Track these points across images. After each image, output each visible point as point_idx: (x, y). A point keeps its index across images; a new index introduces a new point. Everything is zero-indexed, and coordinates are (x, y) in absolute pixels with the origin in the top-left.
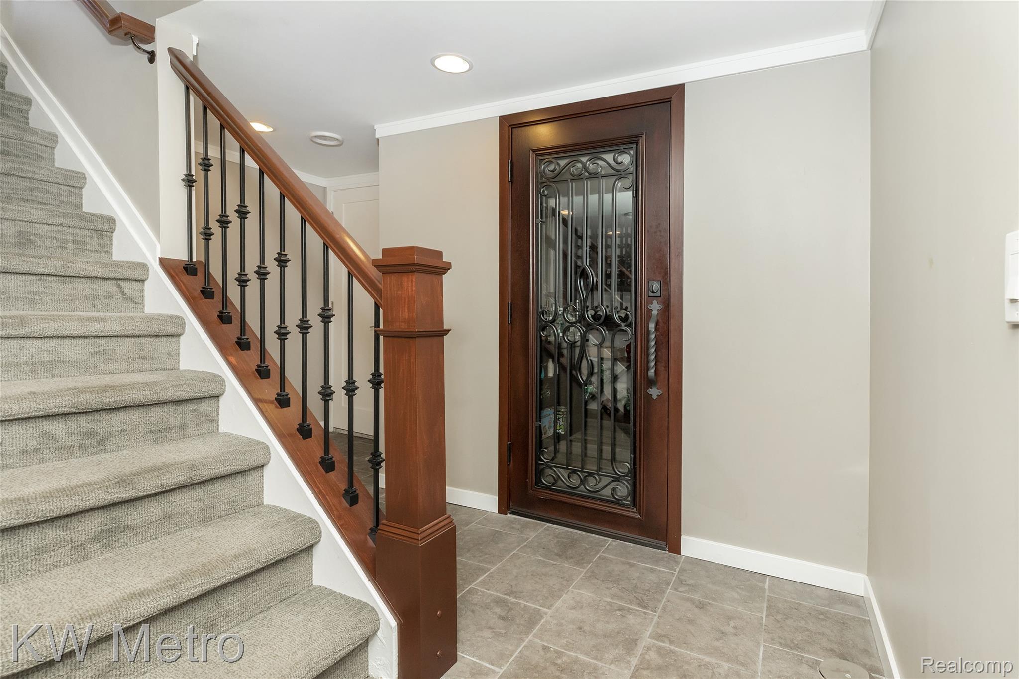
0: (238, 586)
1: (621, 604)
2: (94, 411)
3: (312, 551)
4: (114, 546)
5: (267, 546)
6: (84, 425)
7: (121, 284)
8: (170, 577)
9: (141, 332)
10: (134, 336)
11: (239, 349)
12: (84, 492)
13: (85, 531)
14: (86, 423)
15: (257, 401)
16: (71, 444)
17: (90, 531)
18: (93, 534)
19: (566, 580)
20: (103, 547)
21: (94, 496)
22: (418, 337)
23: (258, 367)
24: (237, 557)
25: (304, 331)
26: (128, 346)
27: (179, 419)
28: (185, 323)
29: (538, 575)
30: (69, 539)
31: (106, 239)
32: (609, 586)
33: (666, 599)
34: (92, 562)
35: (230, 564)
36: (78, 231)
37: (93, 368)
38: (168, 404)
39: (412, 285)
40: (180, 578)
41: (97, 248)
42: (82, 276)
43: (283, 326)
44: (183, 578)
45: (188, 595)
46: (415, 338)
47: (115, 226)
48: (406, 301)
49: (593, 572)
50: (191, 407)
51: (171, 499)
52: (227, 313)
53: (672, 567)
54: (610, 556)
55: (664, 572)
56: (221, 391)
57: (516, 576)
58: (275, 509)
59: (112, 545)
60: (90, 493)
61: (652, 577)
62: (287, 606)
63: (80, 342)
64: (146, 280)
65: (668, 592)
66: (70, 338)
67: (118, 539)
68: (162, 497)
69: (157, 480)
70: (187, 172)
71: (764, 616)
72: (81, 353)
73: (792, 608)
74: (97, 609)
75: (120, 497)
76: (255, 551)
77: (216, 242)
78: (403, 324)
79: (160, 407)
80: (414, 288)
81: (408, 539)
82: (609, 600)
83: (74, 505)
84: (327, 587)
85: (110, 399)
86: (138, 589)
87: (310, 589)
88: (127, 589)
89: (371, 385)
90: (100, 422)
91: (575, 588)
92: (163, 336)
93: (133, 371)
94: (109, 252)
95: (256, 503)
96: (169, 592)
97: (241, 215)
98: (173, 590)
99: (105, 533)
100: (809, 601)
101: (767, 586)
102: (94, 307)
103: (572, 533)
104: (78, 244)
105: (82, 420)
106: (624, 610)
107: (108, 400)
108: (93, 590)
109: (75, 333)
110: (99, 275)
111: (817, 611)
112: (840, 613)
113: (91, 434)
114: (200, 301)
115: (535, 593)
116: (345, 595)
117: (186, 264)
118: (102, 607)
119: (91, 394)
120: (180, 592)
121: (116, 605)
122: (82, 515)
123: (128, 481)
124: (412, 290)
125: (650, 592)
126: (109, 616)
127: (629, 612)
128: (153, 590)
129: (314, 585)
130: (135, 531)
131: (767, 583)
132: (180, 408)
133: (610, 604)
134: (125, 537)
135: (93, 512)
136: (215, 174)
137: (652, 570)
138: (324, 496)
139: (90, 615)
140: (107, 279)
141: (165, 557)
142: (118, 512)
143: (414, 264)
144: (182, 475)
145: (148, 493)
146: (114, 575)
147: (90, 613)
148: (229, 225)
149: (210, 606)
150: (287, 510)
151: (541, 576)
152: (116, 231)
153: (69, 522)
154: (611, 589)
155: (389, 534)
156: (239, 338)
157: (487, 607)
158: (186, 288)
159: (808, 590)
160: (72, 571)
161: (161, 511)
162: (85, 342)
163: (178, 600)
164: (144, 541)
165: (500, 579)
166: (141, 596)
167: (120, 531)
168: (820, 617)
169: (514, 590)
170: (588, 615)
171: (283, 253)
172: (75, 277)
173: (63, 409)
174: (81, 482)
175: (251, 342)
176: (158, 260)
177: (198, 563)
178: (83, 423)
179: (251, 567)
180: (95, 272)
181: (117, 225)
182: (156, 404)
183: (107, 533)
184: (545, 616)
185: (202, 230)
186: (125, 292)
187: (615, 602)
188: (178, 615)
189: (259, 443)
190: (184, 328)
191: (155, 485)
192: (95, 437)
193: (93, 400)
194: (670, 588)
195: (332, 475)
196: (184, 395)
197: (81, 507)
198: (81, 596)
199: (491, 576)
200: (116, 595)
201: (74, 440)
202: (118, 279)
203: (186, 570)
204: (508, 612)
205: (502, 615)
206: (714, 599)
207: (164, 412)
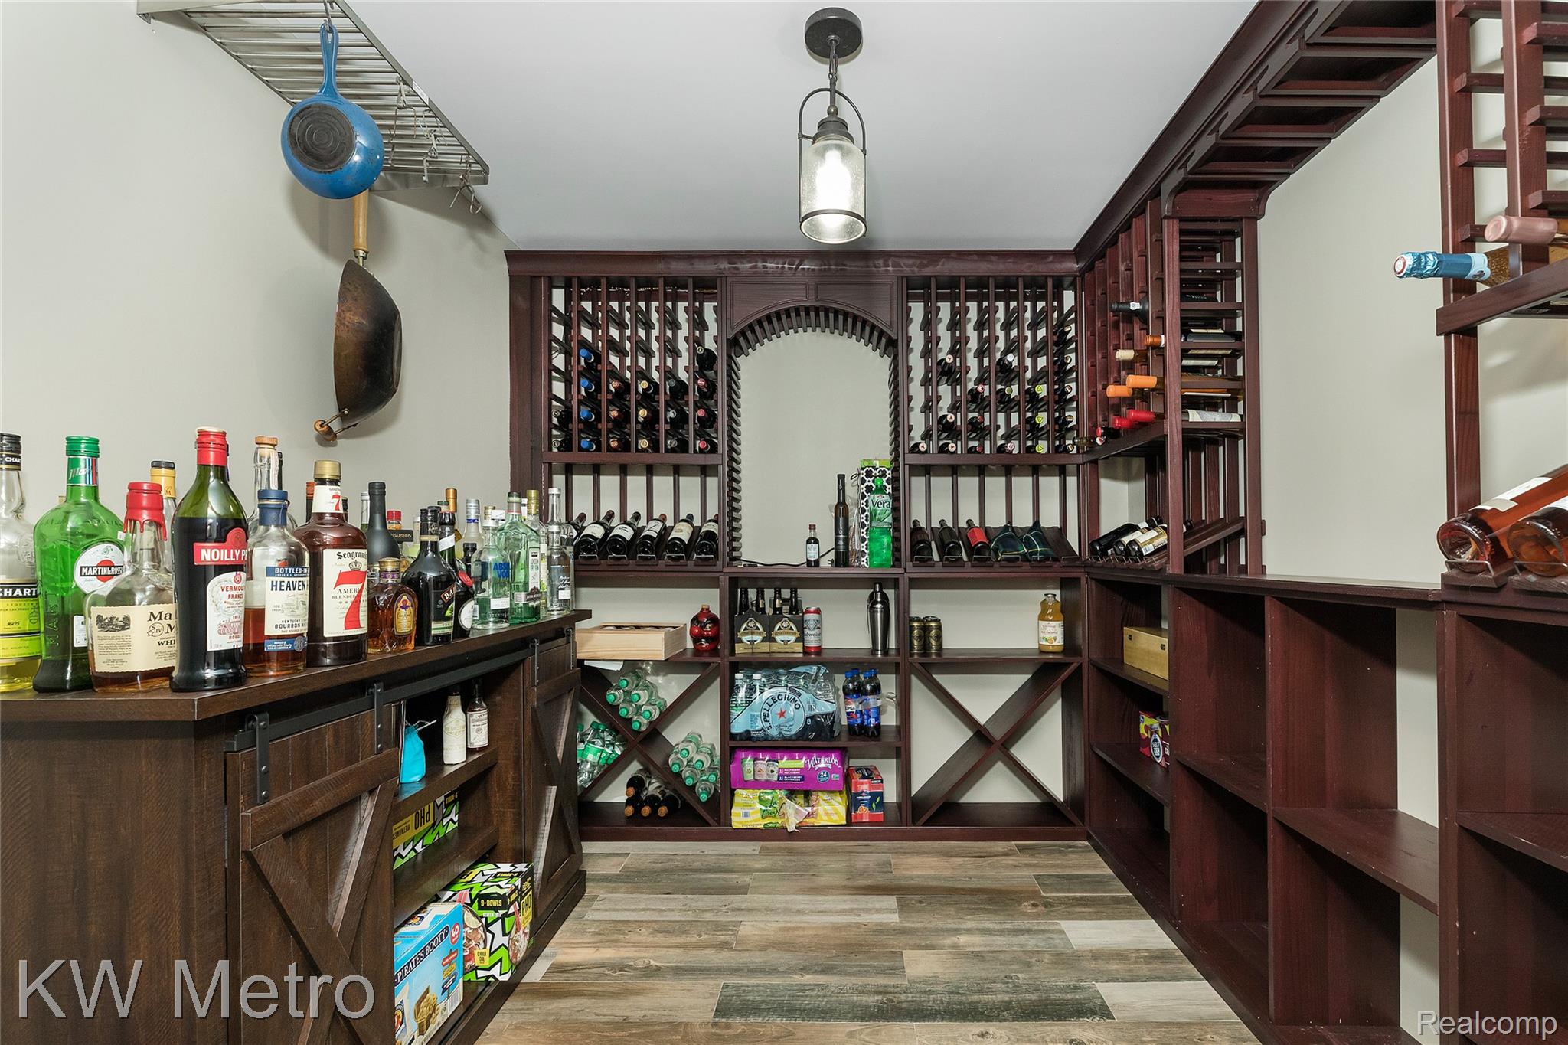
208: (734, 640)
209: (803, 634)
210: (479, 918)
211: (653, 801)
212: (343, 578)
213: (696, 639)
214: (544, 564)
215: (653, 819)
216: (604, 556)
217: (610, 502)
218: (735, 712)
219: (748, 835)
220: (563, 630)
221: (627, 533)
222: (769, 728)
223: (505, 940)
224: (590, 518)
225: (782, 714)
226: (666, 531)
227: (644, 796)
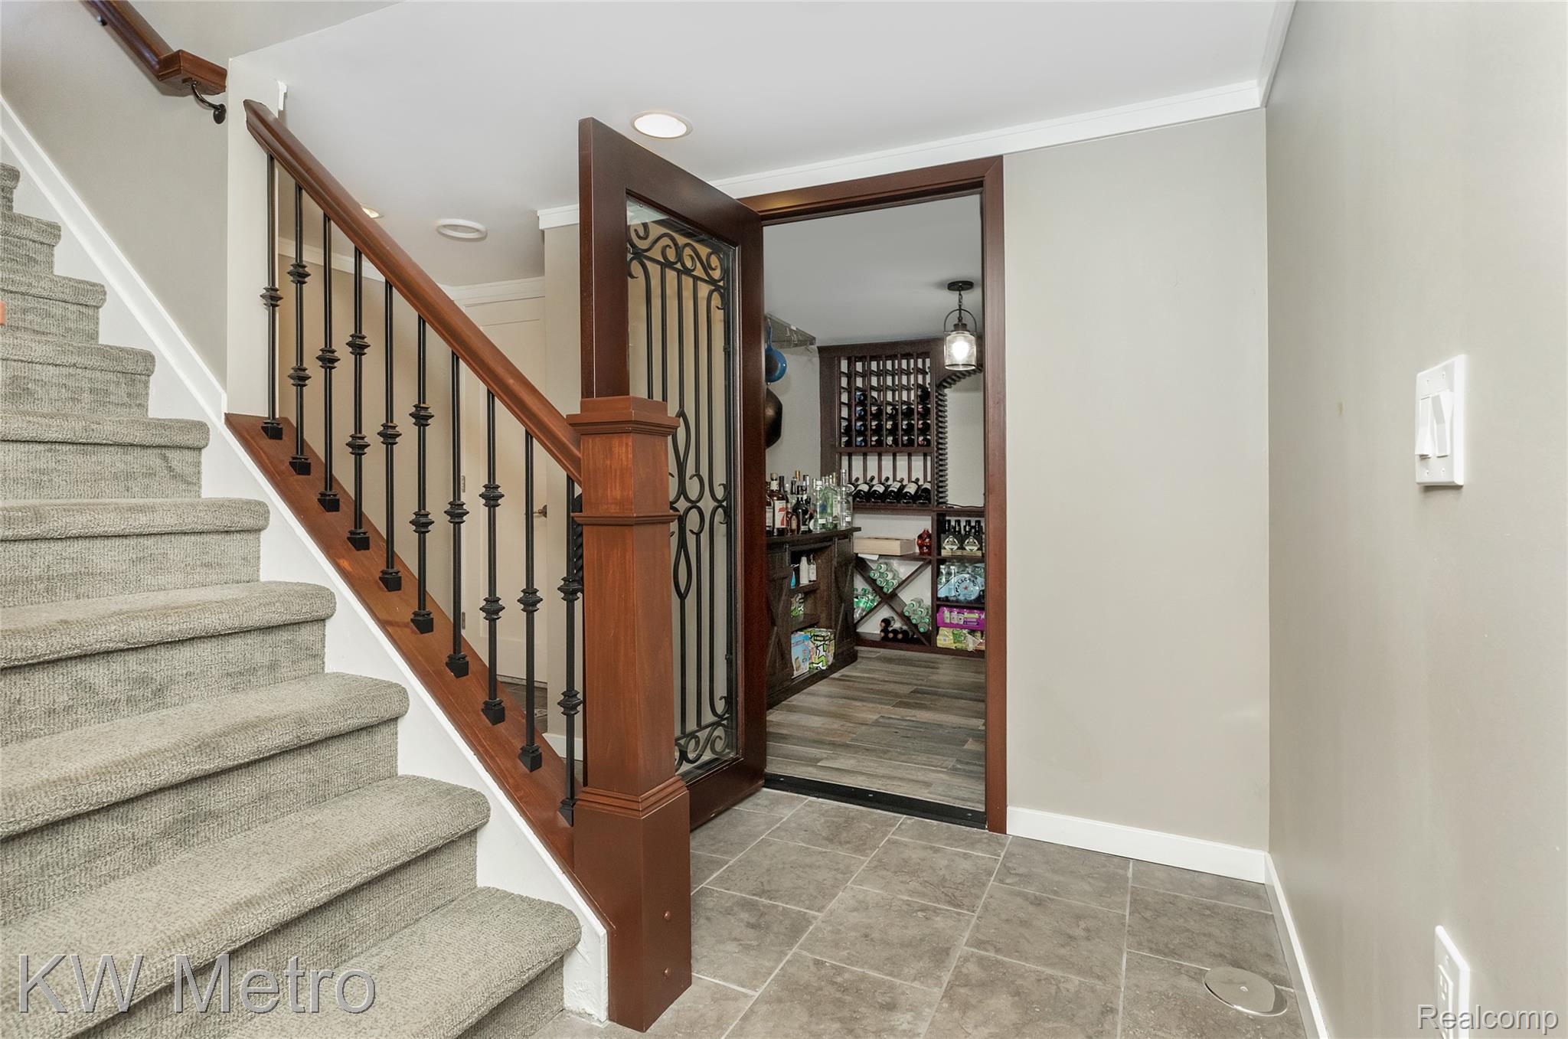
0: (377, 890)
1: (923, 902)
2: (148, 646)
3: (476, 838)
4: (191, 843)
5: (415, 830)
6: (135, 668)
7: (167, 455)
8: (285, 878)
9: (206, 527)
10: (194, 533)
11: (353, 548)
12: (153, 763)
13: (152, 822)
14: (137, 664)
15: (384, 624)
16: (115, 696)
17: (158, 822)
18: (162, 825)
19: (842, 873)
20: (176, 844)
21: (166, 768)
22: (636, 524)
23: (383, 574)
24: (374, 846)
25: (457, 520)
26: (185, 547)
27: (268, 654)
28: (269, 512)
29: (800, 867)
30: (130, 835)
31: (139, 386)
32: (904, 879)
33: (988, 894)
34: (164, 867)
35: (366, 856)
36: (98, 374)
37: (134, 583)
38: (252, 632)
39: (627, 452)
40: (299, 878)
41: (126, 399)
42: (111, 443)
43: (423, 512)
44: (303, 878)
45: (311, 902)
46: (632, 525)
47: (154, 366)
48: (618, 473)
49: (880, 861)
50: (285, 635)
51: (268, 770)
52: (333, 495)
53: (995, 850)
54: (903, 839)
55: (983, 858)
56: (329, 612)
57: (768, 870)
58: (416, 781)
59: (189, 841)
60: (161, 764)
61: (966, 865)
62: (444, 915)
63: (117, 544)
64: (204, 447)
65: (990, 884)
66: (103, 538)
67: (198, 832)
68: (257, 767)
69: (253, 742)
70: (269, 285)
71: (1127, 914)
72: (119, 561)
73: (1166, 903)
74: (190, 928)
75: (202, 769)
76: (400, 837)
77: (314, 389)
78: (613, 506)
79: (241, 637)
80: (630, 456)
81: (623, 811)
82: (906, 898)
83: (140, 783)
84: (498, 888)
85: (174, 627)
86: (243, 896)
87: (473, 891)
88: (227, 898)
89: (562, 595)
90: (156, 662)
91: (854, 882)
92: (237, 532)
93: (193, 586)
94: (143, 406)
95: (387, 774)
96: (286, 898)
97: (356, 350)
98: (292, 896)
99: (179, 824)
100: (1190, 892)
101: (1130, 874)
102: (128, 491)
103: (846, 808)
104: (97, 395)
105: (132, 659)
106: (929, 910)
107: (170, 629)
108: (177, 903)
109: (111, 530)
110: (137, 441)
111: (1201, 904)
112: (1233, 907)
113: (143, 681)
114: (291, 478)
115: (798, 892)
116: (527, 897)
117: (266, 423)
118: (197, 925)
119: (146, 619)
120: (301, 898)
121: (216, 920)
122: (148, 799)
123: (213, 746)
124: (627, 457)
125: (964, 885)
126: (208, 935)
127: (935, 912)
128: (264, 897)
129: (478, 886)
130: (220, 819)
131: (1131, 870)
132: (270, 638)
133: (908, 903)
134: (207, 828)
135: (163, 794)
136: (313, 288)
137: (966, 856)
138: (492, 758)
139: (182, 937)
140: (147, 447)
141: (270, 853)
142: (196, 792)
143: (630, 422)
144: (286, 733)
145: (240, 761)
146: (203, 881)
147: (183, 934)
148: (336, 364)
149: (337, 919)
150: (437, 781)
151: (804, 868)
152: (155, 373)
153: (130, 810)
154: (908, 883)
155: (594, 805)
156: (351, 533)
157: (729, 912)
158: (268, 458)
159: (1188, 876)
160: (138, 882)
161: (256, 788)
162: (124, 543)
163: (298, 909)
164: (232, 833)
165: (745, 874)
166: (248, 906)
167: (199, 820)
168: (1206, 913)
169: (767, 888)
170: (877, 917)
171: (422, 405)
172: (101, 445)
173: (107, 644)
174: (146, 750)
175: (371, 538)
176: (223, 417)
177: (321, 857)
178: (133, 664)
179: (396, 860)
180: (132, 437)
181: (156, 364)
182: (235, 633)
183: (181, 825)
184: (814, 921)
185: (292, 371)
186: (173, 467)
187: (915, 900)
188: (296, 932)
189: (390, 685)
190: (267, 519)
191: (249, 749)
192: (150, 685)
193: (148, 629)
194: (992, 879)
195: (501, 727)
196: (276, 619)
197: (149, 786)
198: (163, 912)
199: (730, 870)
200: (214, 907)
201: (120, 691)
202: (163, 447)
203: (306, 867)
204: (760, 918)
205: (751, 922)
206: (1056, 893)
207: (247, 645)
208: (939, 548)
209: (981, 546)
210: (814, 644)
211: (895, 632)
212: (781, 510)
213: (921, 547)
214: (839, 505)
215: (895, 639)
216: (868, 500)
217: (872, 471)
218: (939, 586)
219: (946, 651)
220: (847, 534)
221: (881, 489)
222: (959, 595)
223: (824, 653)
224: (861, 481)
225: (966, 588)
226: (903, 487)
227: (890, 629)
